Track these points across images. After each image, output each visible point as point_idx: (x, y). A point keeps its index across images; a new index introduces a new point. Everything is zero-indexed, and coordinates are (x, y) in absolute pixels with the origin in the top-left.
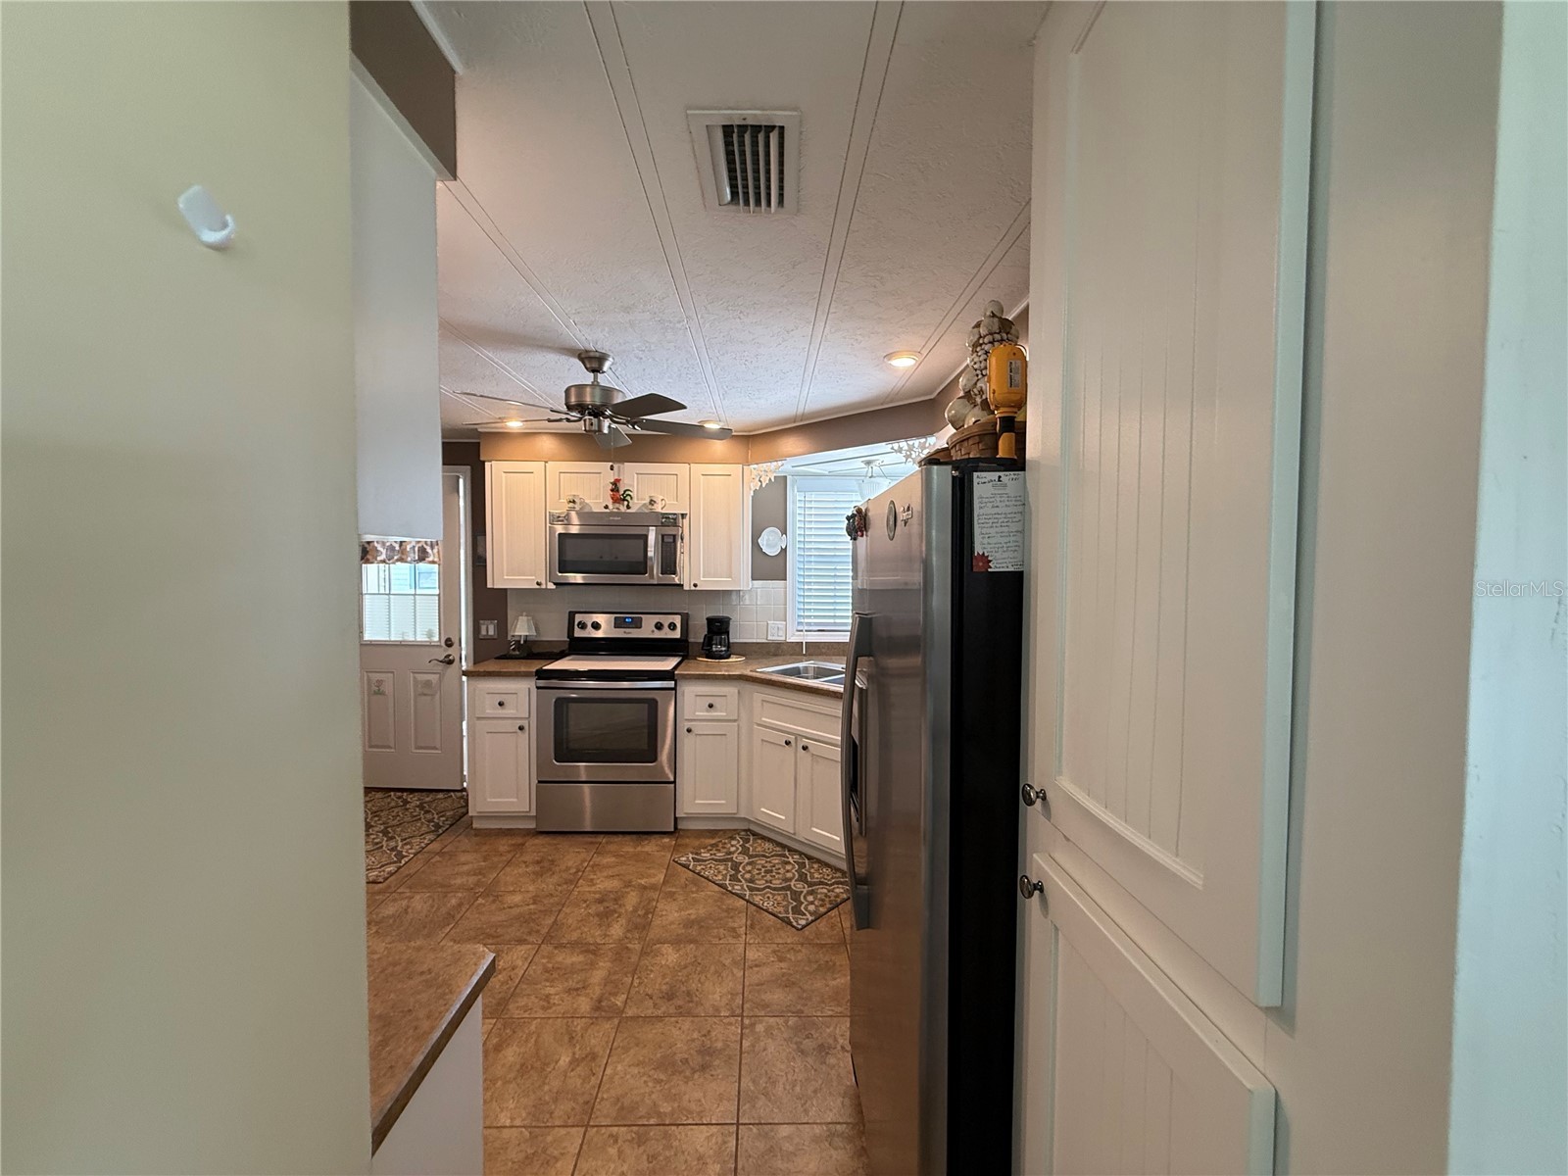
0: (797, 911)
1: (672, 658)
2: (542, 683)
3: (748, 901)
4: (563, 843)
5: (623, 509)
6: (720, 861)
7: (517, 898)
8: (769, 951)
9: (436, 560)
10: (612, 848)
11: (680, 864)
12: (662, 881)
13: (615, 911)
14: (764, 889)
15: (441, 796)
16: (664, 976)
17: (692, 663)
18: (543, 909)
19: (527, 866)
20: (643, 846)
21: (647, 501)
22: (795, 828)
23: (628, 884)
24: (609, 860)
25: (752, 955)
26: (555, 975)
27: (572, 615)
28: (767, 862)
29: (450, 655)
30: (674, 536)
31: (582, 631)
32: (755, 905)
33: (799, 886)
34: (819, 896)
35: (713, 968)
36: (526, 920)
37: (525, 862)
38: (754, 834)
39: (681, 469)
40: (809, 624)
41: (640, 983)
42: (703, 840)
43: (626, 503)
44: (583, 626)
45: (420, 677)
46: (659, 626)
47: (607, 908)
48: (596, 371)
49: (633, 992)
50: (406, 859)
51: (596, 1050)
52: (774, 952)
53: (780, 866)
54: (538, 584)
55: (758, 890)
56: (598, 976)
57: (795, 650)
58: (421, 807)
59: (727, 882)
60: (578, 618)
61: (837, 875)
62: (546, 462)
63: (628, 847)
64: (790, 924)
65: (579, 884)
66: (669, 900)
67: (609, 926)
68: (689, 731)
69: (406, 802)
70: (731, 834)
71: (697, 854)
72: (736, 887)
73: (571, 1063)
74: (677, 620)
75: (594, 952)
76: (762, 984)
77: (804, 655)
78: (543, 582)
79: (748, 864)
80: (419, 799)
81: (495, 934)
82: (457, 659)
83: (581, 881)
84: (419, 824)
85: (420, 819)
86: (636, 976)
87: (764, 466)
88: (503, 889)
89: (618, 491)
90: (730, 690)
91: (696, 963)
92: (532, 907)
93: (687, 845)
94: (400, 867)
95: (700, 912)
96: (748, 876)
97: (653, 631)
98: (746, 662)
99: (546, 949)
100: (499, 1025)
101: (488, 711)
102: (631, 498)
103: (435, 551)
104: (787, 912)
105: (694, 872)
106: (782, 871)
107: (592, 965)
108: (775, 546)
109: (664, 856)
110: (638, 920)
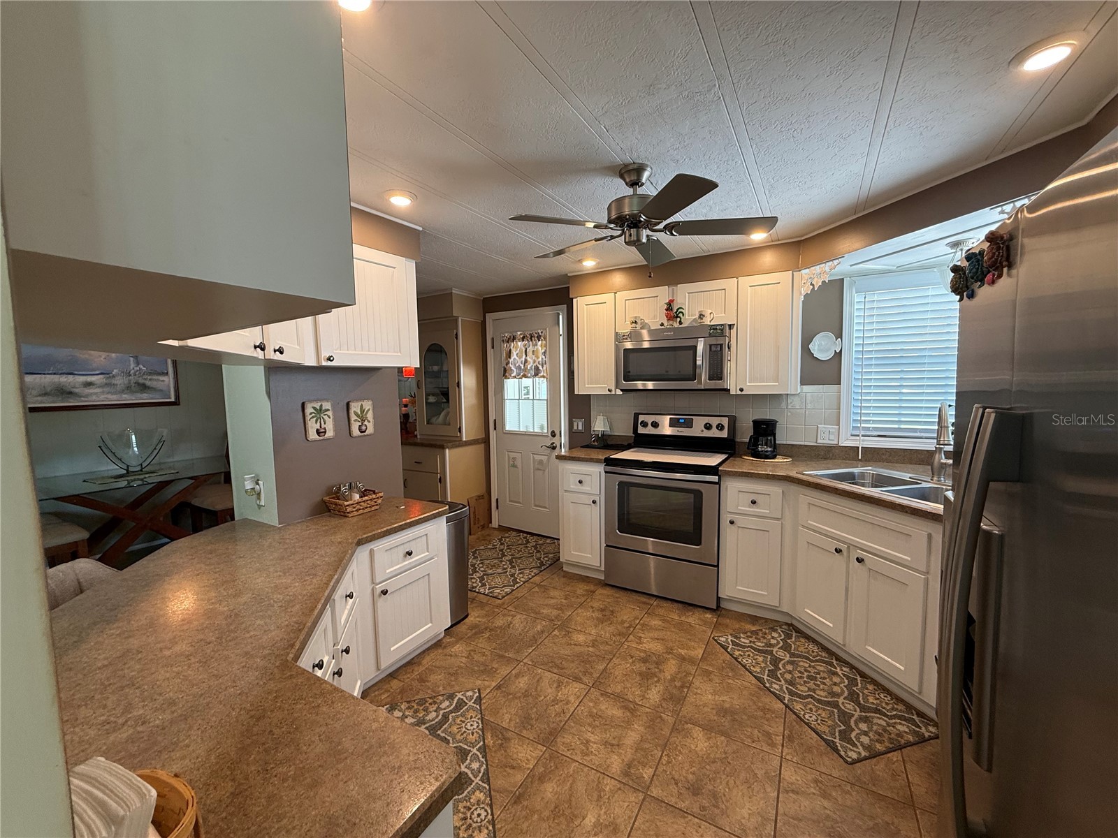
0: (845, 736)
1: (720, 455)
2: (609, 468)
3: (787, 706)
4: (623, 597)
5: (676, 325)
6: (759, 651)
7: (581, 638)
8: (810, 778)
9: (545, 375)
10: (661, 612)
11: (719, 643)
12: (700, 656)
13: (654, 675)
14: (806, 697)
15: (548, 541)
16: (691, 764)
17: (738, 461)
18: (598, 654)
19: (593, 611)
20: (687, 617)
21: (697, 316)
22: (844, 640)
23: (669, 651)
24: (656, 622)
25: (789, 775)
26: (597, 723)
27: (636, 416)
28: (810, 666)
29: (554, 443)
30: (721, 345)
31: (644, 428)
32: (795, 713)
33: (849, 707)
34: (875, 728)
35: (743, 775)
36: (585, 660)
37: (593, 608)
38: (798, 631)
39: (729, 284)
40: (868, 429)
41: (669, 762)
42: (743, 624)
43: (678, 319)
44: (645, 424)
45: (537, 457)
46: (708, 427)
47: (649, 669)
48: (635, 184)
49: (660, 769)
50: (518, 585)
51: (618, 821)
52: (816, 781)
53: (826, 675)
54: (610, 390)
55: (799, 696)
56: (632, 737)
57: (850, 454)
58: (535, 547)
59: (765, 677)
60: (641, 418)
61: (899, 708)
62: (615, 293)
63: (675, 615)
64: (837, 751)
65: (629, 639)
66: (705, 678)
67: (648, 688)
68: (732, 522)
69: (528, 542)
70: (773, 625)
71: (736, 637)
72: (774, 686)
73: (594, 826)
74: (725, 421)
75: (632, 711)
76: (800, 820)
77: (860, 460)
78: (613, 389)
79: (788, 662)
80: (536, 541)
81: (560, 666)
82: (558, 446)
83: (631, 636)
84: (531, 560)
85: (532, 556)
86: (665, 753)
87: (817, 269)
88: (573, 627)
89: (672, 310)
90: (775, 490)
91: (724, 761)
92: (591, 649)
93: (727, 626)
94: (513, 590)
95: (735, 702)
96: (788, 676)
97: (702, 431)
98: (793, 463)
99: (595, 693)
100: (547, 755)
101: (572, 487)
102: (683, 315)
103: (545, 368)
104: (833, 735)
105: (731, 655)
106: (827, 681)
107: (628, 724)
108: (828, 350)
109: (705, 632)
110: (675, 691)
